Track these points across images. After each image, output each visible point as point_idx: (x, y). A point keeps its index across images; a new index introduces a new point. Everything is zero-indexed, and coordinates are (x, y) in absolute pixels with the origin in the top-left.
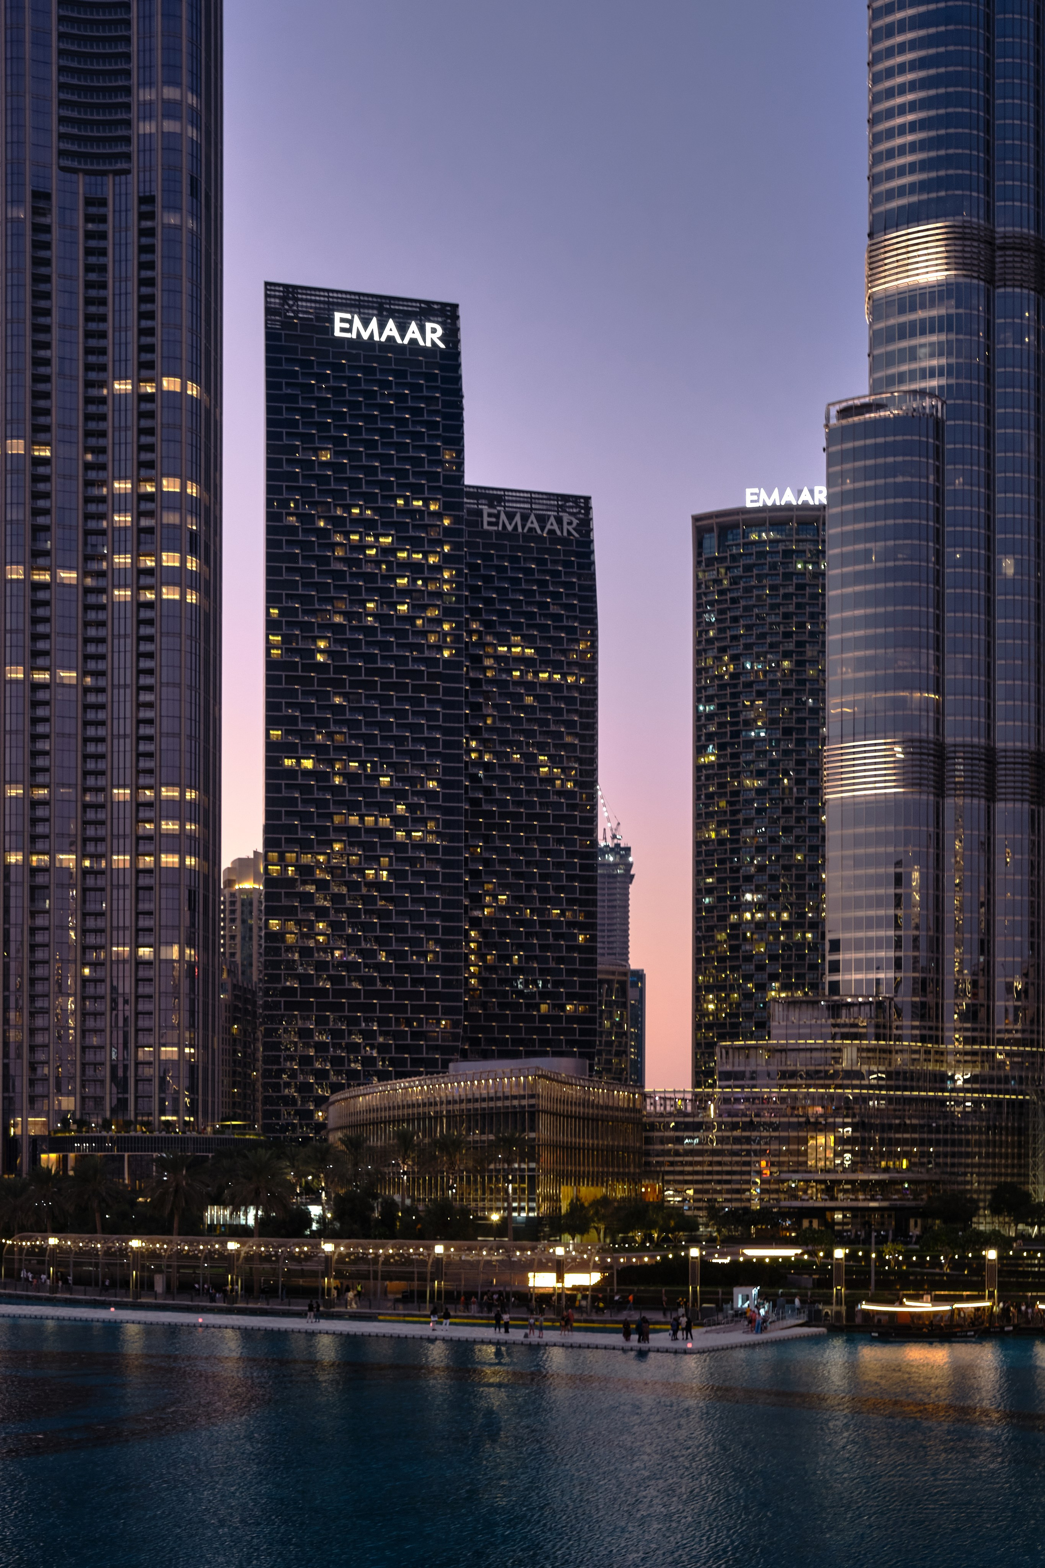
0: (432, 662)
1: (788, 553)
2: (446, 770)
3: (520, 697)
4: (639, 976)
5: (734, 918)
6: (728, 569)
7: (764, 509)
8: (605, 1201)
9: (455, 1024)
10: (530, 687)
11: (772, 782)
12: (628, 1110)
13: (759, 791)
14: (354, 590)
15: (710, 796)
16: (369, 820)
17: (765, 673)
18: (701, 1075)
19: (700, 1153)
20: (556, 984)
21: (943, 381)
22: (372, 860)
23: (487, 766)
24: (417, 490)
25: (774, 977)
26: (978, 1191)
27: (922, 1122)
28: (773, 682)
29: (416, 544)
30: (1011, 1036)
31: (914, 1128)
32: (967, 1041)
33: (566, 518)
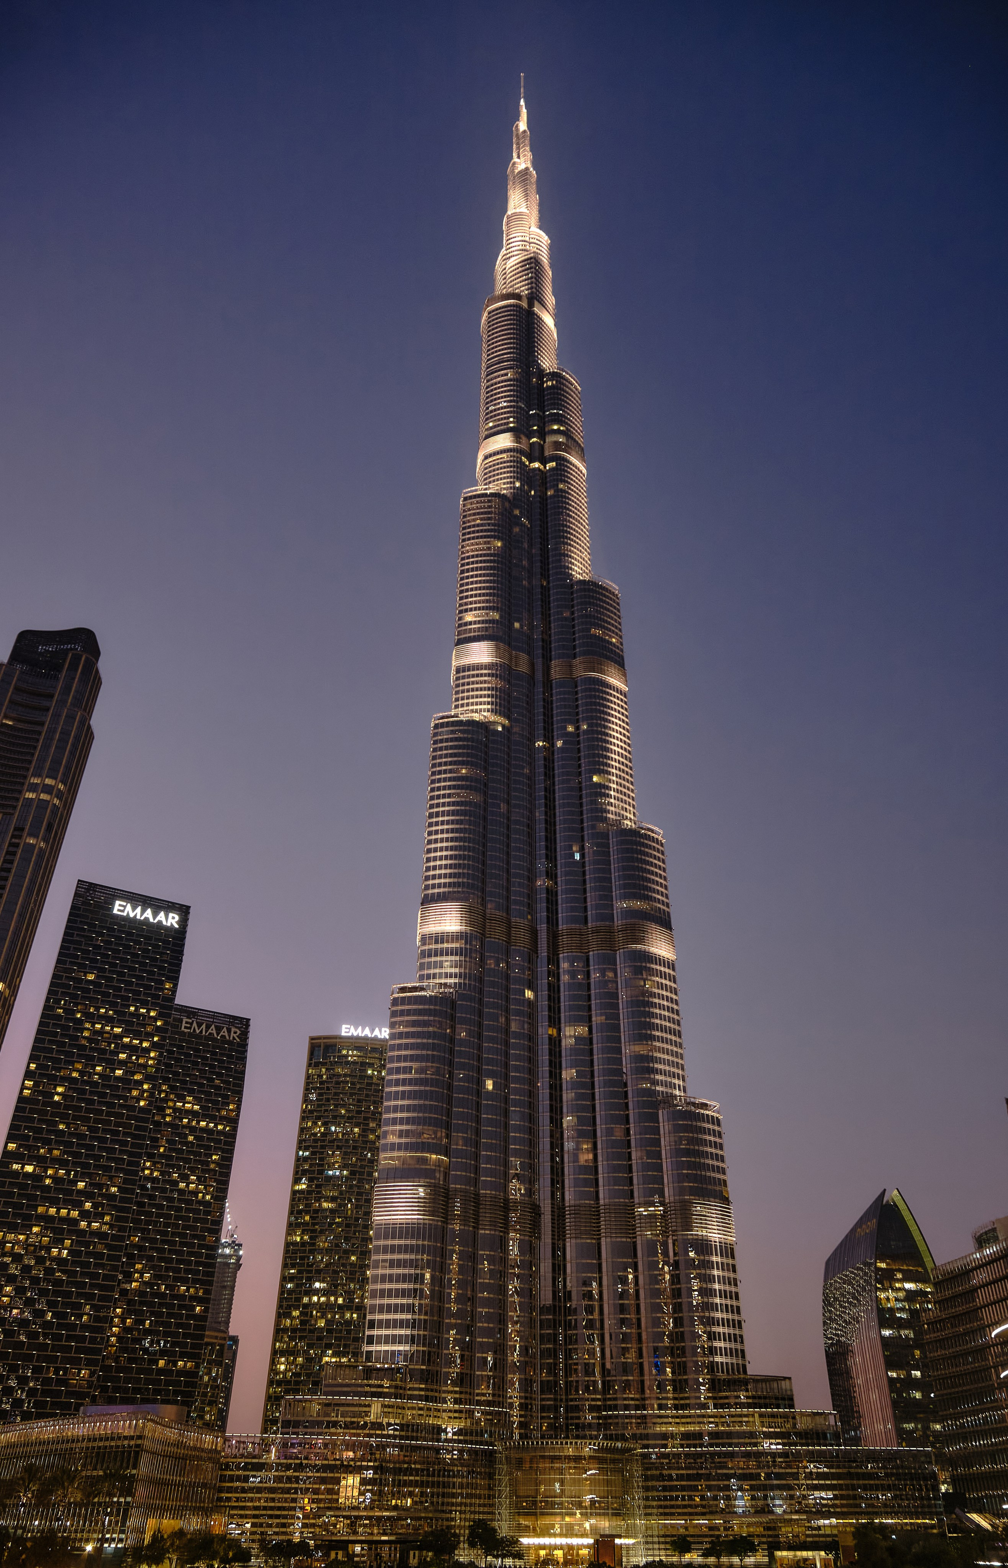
0: (132, 1108)
1: (363, 1064)
2: (125, 1181)
3: (186, 1136)
4: (235, 1340)
5: (306, 1300)
6: (327, 1069)
7: (352, 1037)
8: (180, 1533)
9: (92, 1374)
10: (193, 1130)
11: (340, 1205)
12: (211, 1451)
13: (332, 1211)
14: (90, 1058)
15: (300, 1212)
16: (64, 1212)
17: (343, 1134)
18: (268, 1423)
19: (259, 1490)
20: (174, 1344)
21: (457, 980)
22: (58, 1241)
23: (154, 1180)
24: (144, 1004)
25: (329, 1346)
26: (460, 1527)
27: (422, 1467)
28: (347, 1141)
29: (137, 1035)
30: (485, 1398)
31: (417, 1472)
32: (456, 1401)
33: (233, 1030)
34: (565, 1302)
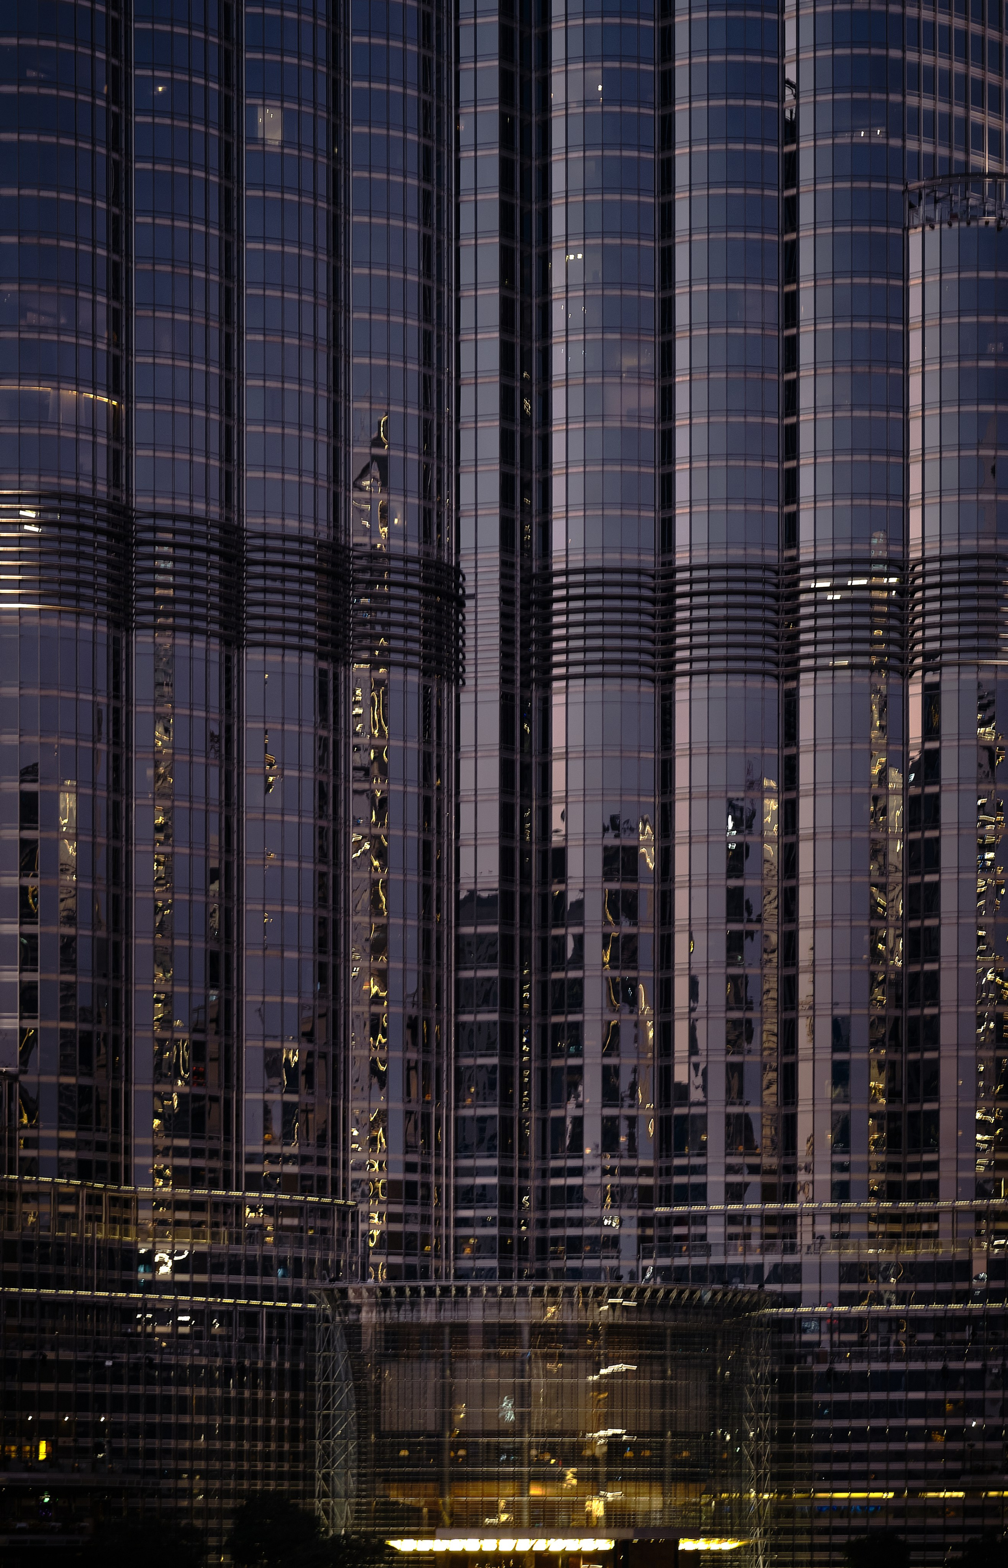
26: (205, 1513)
27: (82, 1356)
30: (276, 1169)
32: (180, 1177)
34: (544, 882)
